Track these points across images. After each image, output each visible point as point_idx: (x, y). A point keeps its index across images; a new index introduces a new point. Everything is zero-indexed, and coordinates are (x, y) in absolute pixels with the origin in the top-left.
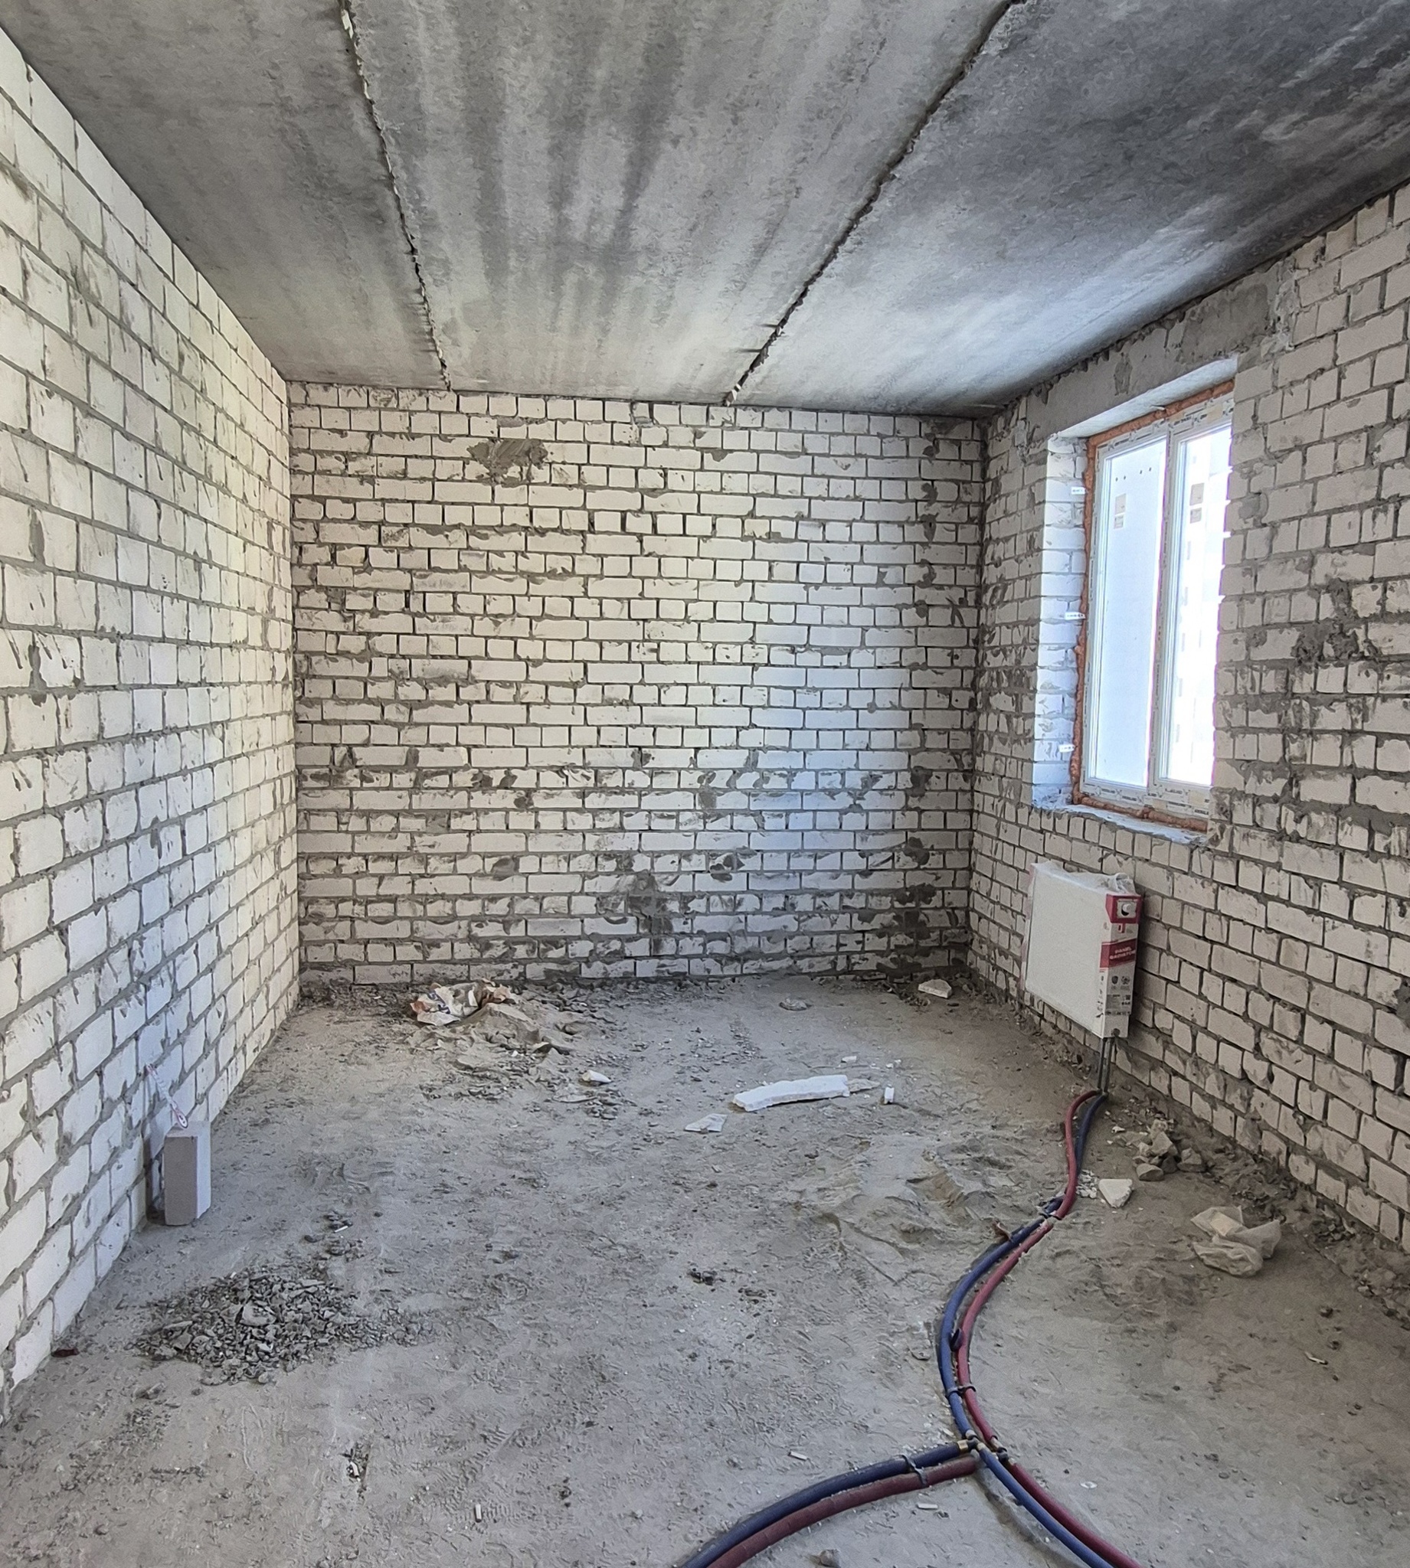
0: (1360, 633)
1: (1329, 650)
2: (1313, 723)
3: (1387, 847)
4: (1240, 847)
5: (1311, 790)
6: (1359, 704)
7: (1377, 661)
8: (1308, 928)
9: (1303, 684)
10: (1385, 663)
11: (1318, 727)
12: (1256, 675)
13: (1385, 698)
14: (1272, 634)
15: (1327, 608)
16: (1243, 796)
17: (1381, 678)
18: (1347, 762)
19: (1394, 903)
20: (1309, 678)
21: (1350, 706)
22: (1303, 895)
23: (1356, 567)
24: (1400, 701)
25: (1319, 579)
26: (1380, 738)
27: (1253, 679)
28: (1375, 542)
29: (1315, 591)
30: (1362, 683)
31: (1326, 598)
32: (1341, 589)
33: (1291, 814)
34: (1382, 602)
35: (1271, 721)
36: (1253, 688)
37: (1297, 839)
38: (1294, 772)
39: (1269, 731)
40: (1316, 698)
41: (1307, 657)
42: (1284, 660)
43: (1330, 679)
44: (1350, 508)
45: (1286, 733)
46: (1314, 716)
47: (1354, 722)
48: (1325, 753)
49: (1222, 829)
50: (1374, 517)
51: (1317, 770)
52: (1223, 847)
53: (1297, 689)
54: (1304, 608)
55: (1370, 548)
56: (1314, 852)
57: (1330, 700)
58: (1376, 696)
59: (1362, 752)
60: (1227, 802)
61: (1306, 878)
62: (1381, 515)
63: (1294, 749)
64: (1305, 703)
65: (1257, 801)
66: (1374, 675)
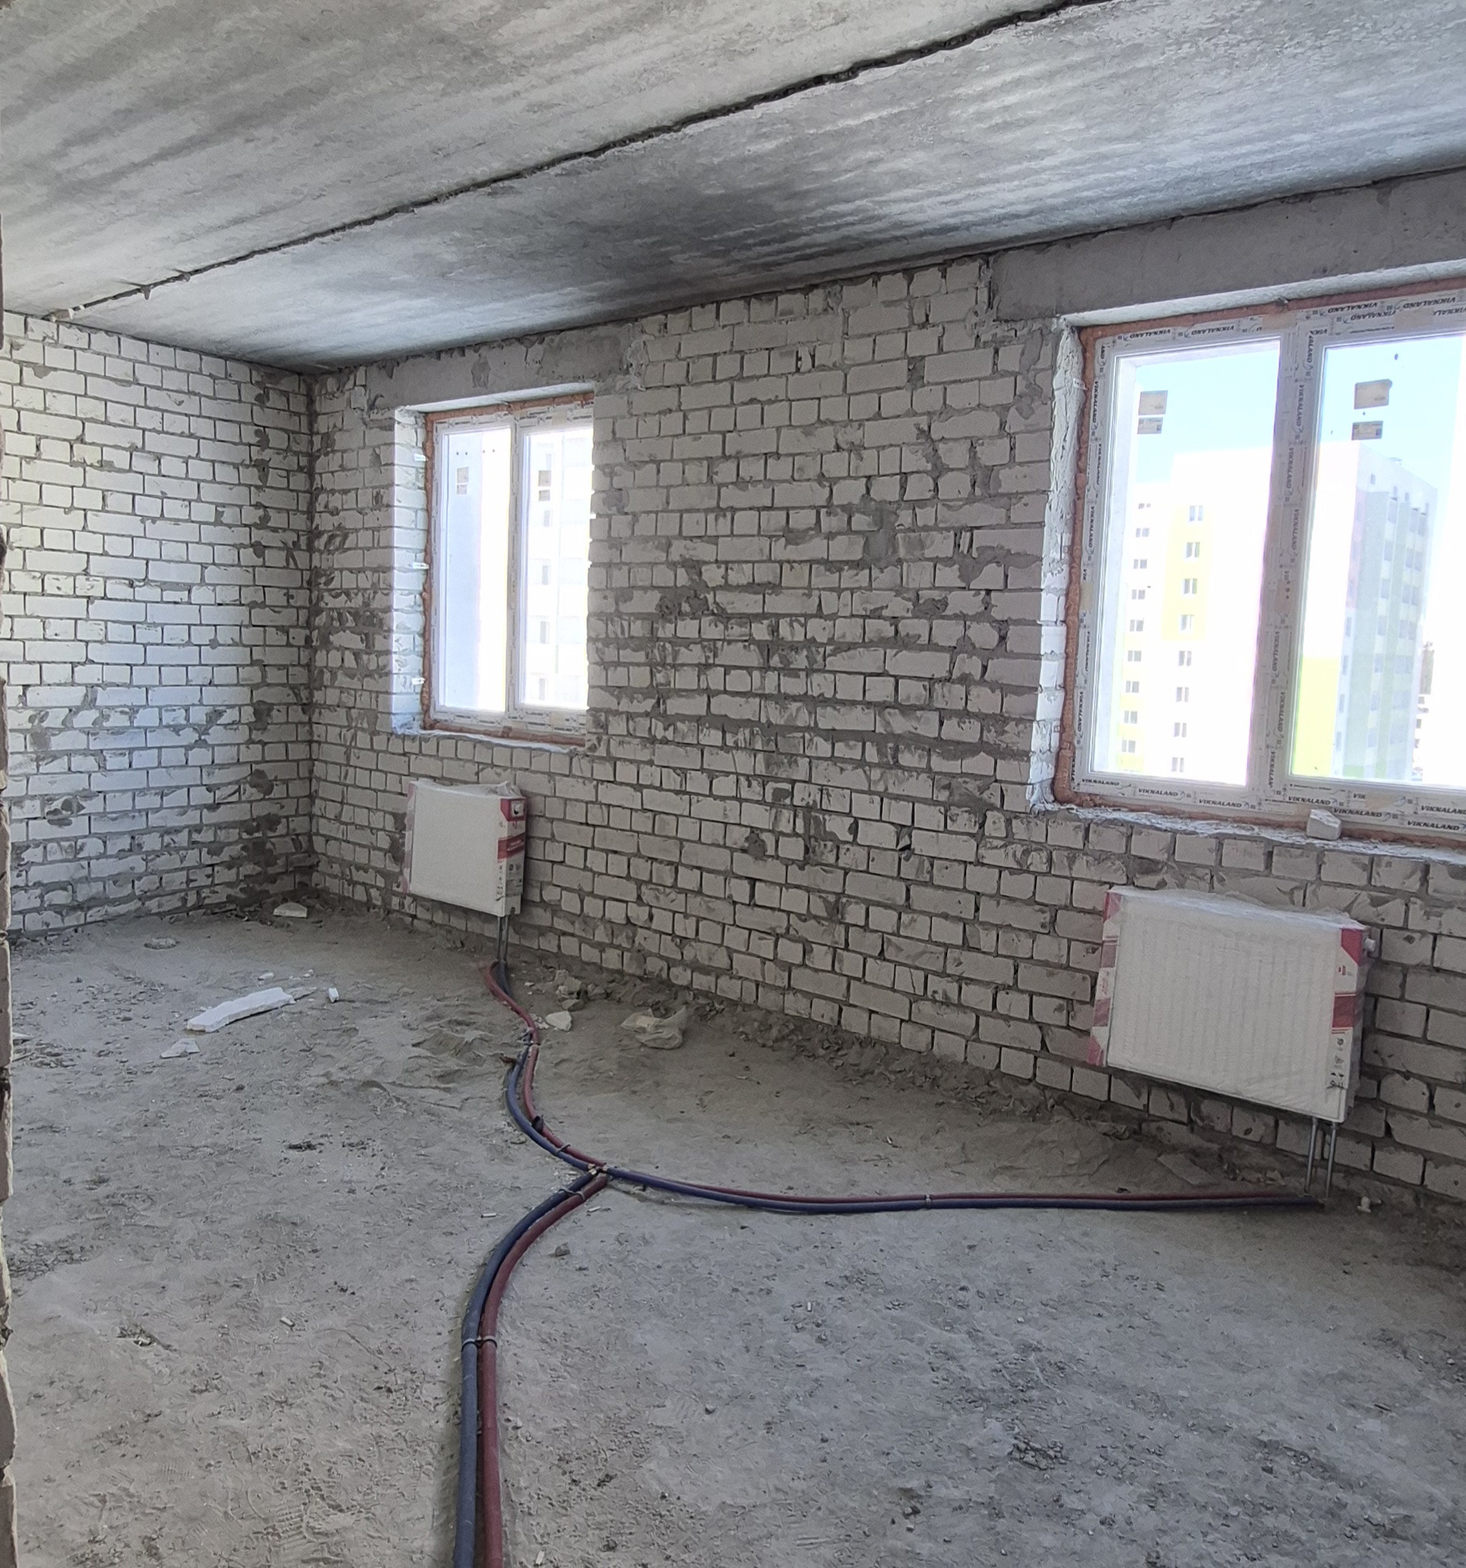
0: (710, 597)
1: (686, 607)
2: (675, 659)
3: (736, 742)
4: (617, 752)
5: (674, 706)
6: (711, 646)
7: (723, 616)
8: (679, 805)
9: (666, 631)
10: (729, 619)
11: (679, 662)
12: (625, 624)
13: (730, 642)
14: (637, 594)
15: (683, 578)
16: (617, 713)
17: (726, 628)
18: (703, 686)
19: (742, 779)
20: (670, 627)
21: (703, 647)
22: (672, 781)
23: (705, 552)
24: (740, 645)
25: (675, 556)
26: (727, 669)
27: (622, 626)
28: (717, 537)
29: (673, 565)
30: (713, 631)
31: (681, 572)
32: (694, 566)
33: (660, 725)
34: (725, 577)
35: (640, 657)
36: (623, 632)
37: (665, 741)
38: (660, 694)
39: (638, 665)
40: (677, 641)
41: (668, 610)
42: (650, 614)
43: (687, 628)
44: (698, 510)
45: (653, 666)
46: (676, 654)
47: (707, 658)
48: (686, 679)
49: (599, 740)
50: (716, 519)
51: (680, 693)
52: (601, 751)
53: (660, 634)
54: (664, 577)
55: (714, 540)
56: (681, 750)
57: (687, 643)
58: (724, 640)
59: (715, 679)
60: (603, 719)
61: (674, 769)
62: (721, 519)
63: (660, 678)
64: (668, 645)
65: (630, 716)
66: (721, 626)
